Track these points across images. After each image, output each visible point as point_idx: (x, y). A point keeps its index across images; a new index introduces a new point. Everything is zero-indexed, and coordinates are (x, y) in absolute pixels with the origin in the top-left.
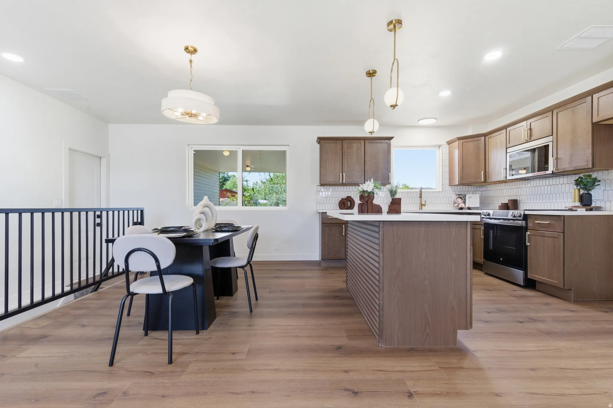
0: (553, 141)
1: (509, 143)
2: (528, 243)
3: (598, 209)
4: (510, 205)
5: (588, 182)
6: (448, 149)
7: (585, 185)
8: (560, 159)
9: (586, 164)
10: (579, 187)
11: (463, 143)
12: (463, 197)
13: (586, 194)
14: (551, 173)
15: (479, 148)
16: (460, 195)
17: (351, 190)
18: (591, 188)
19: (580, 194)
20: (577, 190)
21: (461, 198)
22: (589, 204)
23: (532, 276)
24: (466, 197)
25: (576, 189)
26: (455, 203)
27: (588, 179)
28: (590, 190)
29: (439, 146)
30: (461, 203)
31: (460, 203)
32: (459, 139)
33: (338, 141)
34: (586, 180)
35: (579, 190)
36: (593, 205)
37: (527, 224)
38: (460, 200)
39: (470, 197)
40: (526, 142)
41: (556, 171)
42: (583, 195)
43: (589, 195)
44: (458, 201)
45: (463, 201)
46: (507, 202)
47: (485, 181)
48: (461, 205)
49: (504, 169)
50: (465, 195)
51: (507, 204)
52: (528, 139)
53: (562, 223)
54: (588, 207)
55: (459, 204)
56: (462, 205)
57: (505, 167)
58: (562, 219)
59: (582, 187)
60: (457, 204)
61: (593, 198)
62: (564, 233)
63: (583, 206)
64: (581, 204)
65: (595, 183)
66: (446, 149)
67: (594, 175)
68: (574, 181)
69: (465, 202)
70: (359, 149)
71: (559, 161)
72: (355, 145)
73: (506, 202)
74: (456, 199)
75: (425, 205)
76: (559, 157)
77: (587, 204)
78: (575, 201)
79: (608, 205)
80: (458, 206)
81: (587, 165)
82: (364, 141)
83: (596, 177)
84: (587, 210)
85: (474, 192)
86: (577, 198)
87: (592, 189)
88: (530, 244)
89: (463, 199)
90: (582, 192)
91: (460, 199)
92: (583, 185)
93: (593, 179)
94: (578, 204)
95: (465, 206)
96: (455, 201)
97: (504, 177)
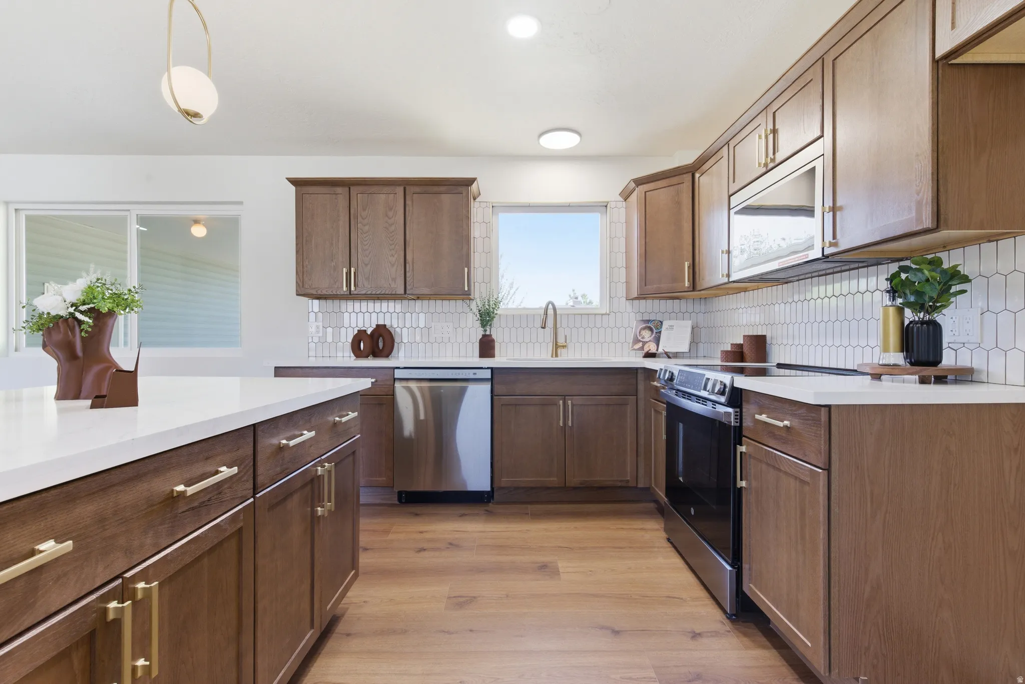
0: (823, 155)
1: (734, 182)
2: (741, 480)
3: (964, 376)
4: (746, 350)
5: (928, 280)
6: (623, 211)
7: (919, 294)
8: (841, 208)
9: (914, 214)
10: (899, 301)
11: (645, 192)
12: (654, 327)
13: (923, 322)
14: (820, 256)
15: (679, 204)
16: (648, 321)
17: (384, 309)
18: (938, 305)
19: (903, 323)
20: (891, 310)
21: (651, 329)
22: (931, 359)
23: (751, 589)
24: (661, 328)
25: (891, 306)
26: (636, 341)
27: (926, 272)
28: (935, 309)
29: (605, 204)
30: (649, 341)
31: (647, 342)
32: (639, 182)
33: (339, 190)
34: (919, 274)
35: (900, 311)
36: (948, 360)
37: (740, 417)
38: (647, 335)
39: (671, 327)
40: (764, 170)
41: (833, 250)
42: (913, 327)
43: (931, 328)
44: (643, 338)
45: (654, 335)
46: (740, 341)
47: (694, 287)
48: (649, 346)
49: (723, 252)
50: (661, 322)
51: (741, 346)
52: (769, 161)
53: (823, 432)
54: (930, 371)
55: (644, 343)
56: (652, 347)
57: (727, 249)
58: (823, 419)
59: (912, 299)
60: (640, 345)
61: (946, 340)
62: (828, 469)
63: (912, 364)
64: (905, 359)
65: (950, 287)
66: (619, 210)
67: (950, 259)
68: (887, 279)
69: (657, 341)
70: (391, 209)
71: (838, 214)
72: (381, 197)
73: (738, 343)
74: (640, 332)
75: (564, 347)
76: (838, 204)
77: (924, 358)
78: (886, 350)
79: (996, 366)
80: (642, 348)
81: (919, 219)
82: (402, 189)
83: (957, 266)
84: (923, 381)
85: (681, 315)
86: (894, 338)
87: (941, 306)
88: (746, 483)
89: (655, 331)
90: (909, 315)
91: (647, 331)
92: (912, 294)
93: (944, 272)
94: (898, 358)
95: (657, 350)
96: (638, 336)
97: (723, 276)
